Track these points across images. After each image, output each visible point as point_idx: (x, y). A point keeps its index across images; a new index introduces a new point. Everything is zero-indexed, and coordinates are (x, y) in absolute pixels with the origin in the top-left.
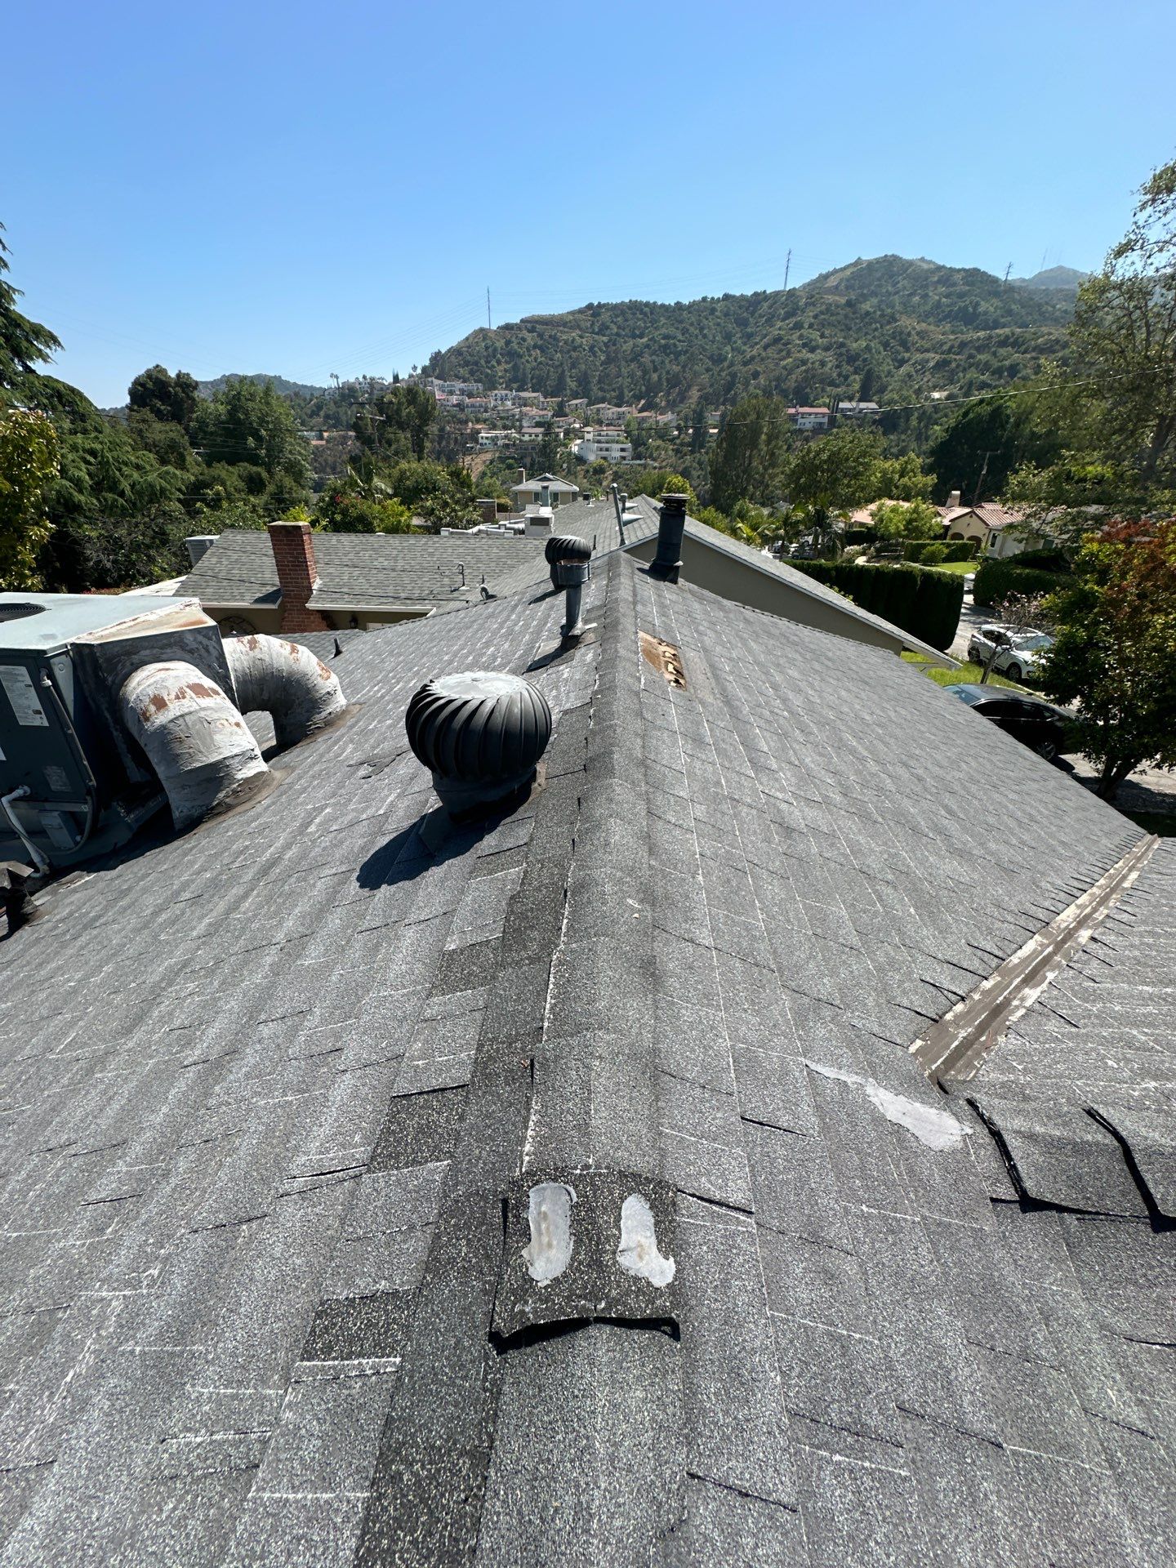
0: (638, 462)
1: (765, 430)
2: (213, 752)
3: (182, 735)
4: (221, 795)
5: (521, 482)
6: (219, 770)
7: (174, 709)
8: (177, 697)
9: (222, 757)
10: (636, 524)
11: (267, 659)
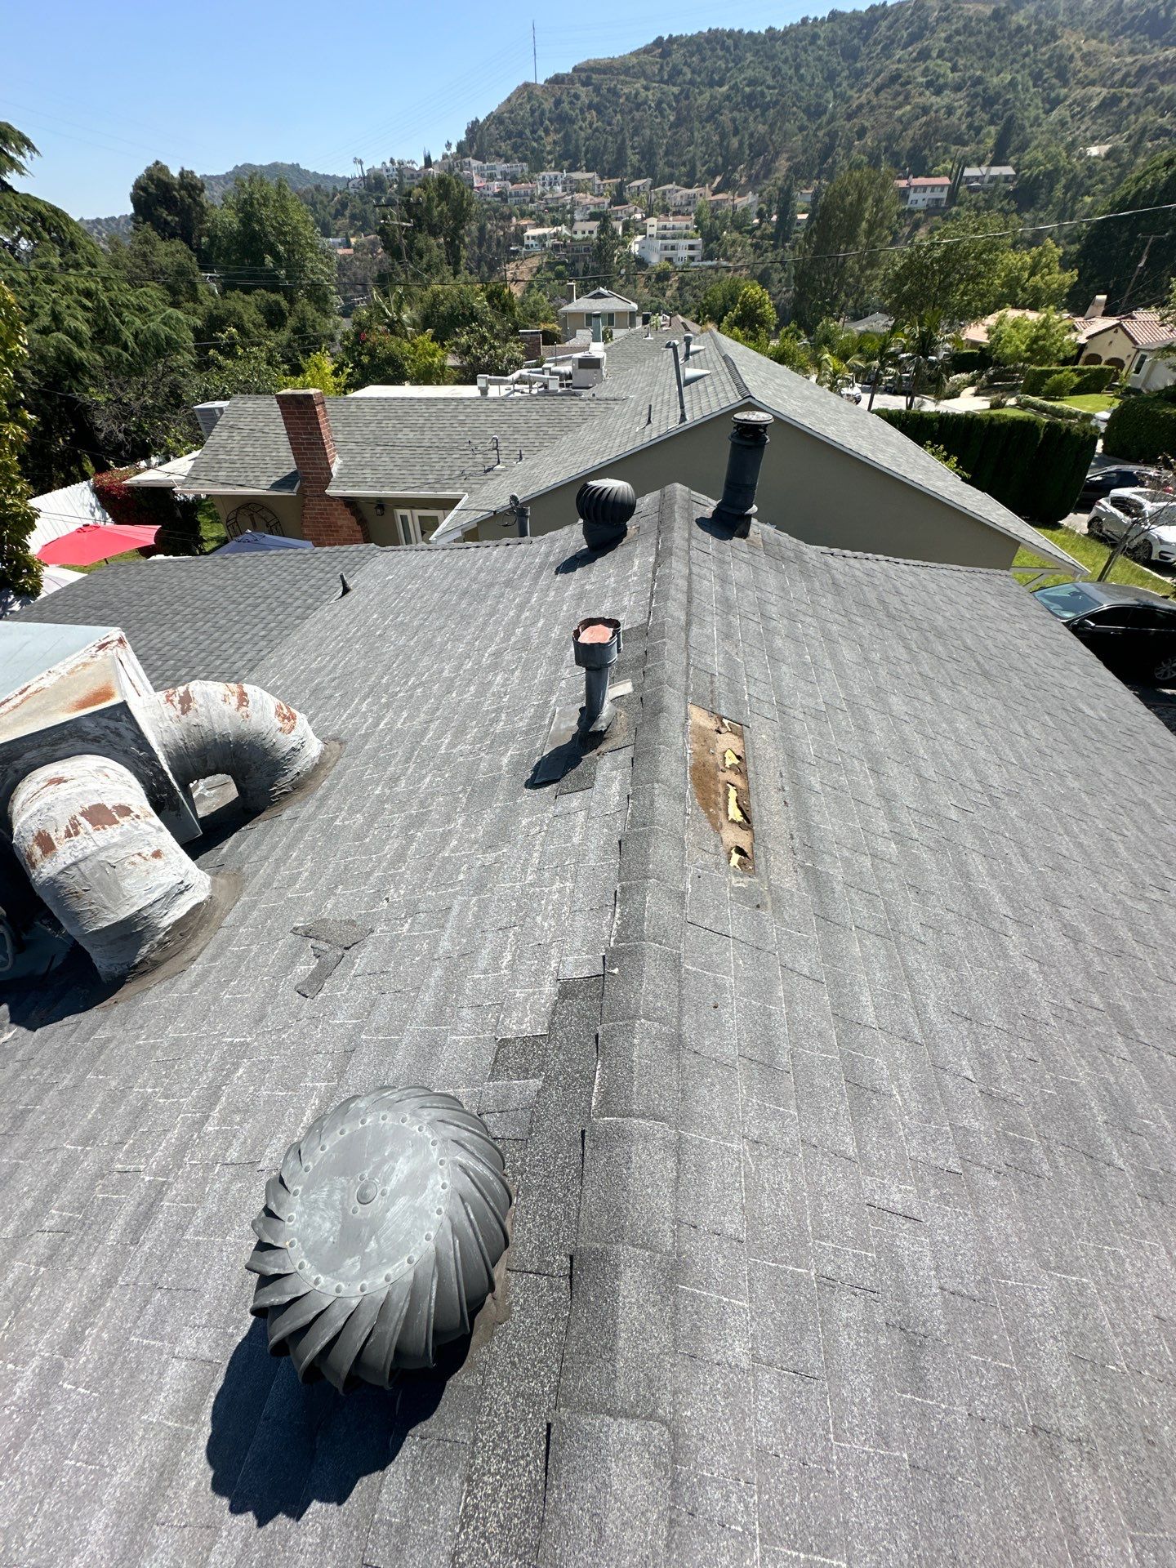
0: (709, 263)
1: (867, 216)
2: (123, 904)
3: (78, 889)
4: (144, 950)
5: (570, 301)
6: (136, 925)
7: (65, 854)
8: (69, 835)
9: (136, 909)
10: (700, 385)
11: (206, 723)
